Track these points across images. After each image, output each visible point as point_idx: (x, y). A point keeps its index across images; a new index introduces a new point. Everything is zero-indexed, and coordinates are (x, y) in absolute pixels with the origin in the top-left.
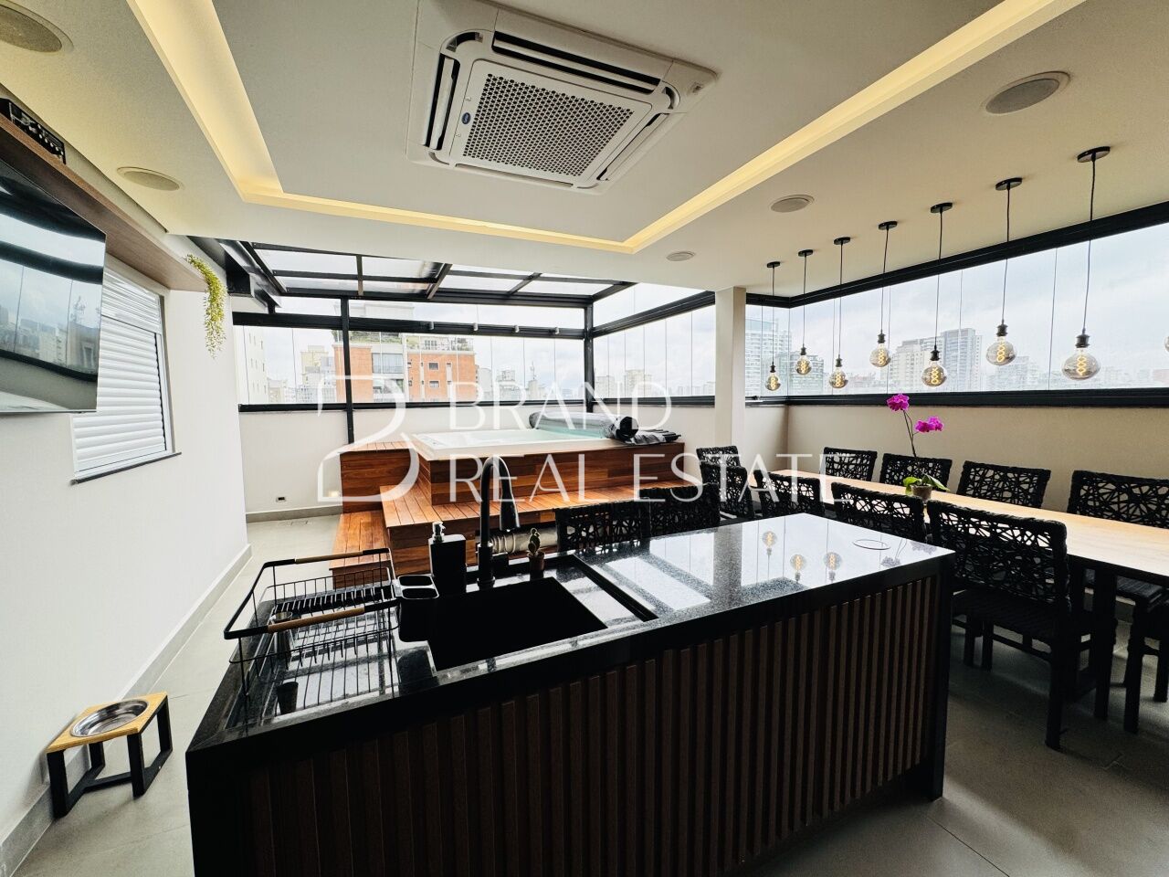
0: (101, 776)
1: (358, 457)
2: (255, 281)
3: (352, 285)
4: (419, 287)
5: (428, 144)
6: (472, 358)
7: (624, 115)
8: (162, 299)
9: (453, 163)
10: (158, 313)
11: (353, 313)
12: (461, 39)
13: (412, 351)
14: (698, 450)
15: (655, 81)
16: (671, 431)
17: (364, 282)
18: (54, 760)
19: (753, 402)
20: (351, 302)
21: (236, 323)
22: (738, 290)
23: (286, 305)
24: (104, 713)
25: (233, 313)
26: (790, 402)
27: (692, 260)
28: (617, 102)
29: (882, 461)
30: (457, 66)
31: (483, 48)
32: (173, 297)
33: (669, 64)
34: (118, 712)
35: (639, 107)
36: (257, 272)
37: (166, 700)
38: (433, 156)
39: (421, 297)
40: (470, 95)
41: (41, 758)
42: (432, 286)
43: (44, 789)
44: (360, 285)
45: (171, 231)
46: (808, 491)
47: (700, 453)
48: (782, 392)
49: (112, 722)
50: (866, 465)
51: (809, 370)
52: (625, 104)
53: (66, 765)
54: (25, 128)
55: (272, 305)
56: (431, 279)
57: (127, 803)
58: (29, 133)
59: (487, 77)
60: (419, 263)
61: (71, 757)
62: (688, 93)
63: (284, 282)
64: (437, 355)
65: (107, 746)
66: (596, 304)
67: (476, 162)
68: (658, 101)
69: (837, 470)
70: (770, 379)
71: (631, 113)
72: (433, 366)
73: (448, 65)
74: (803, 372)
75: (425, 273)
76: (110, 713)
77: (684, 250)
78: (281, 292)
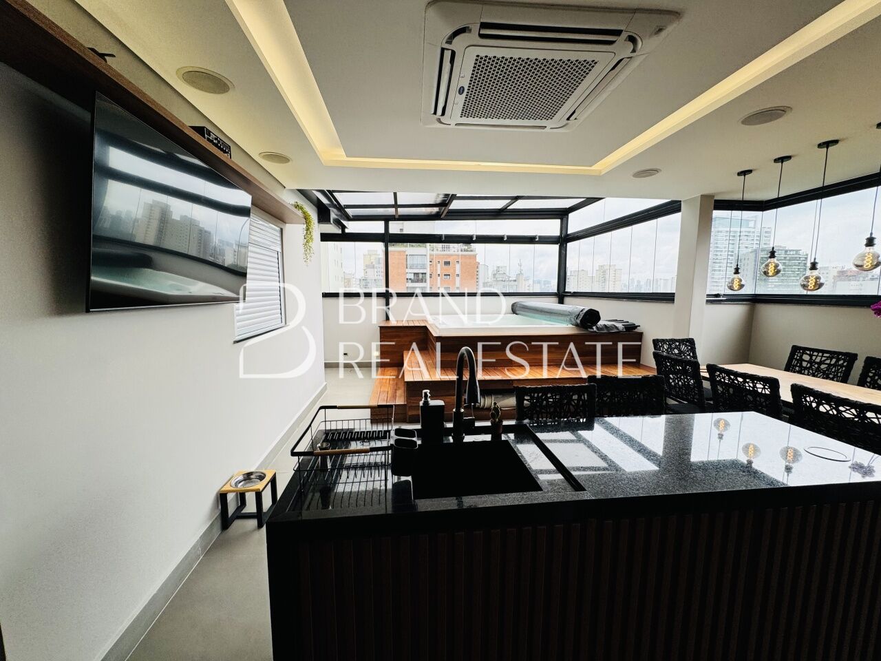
0: (244, 511)
1: (390, 330)
2: (334, 214)
3: (391, 211)
4: (436, 210)
5: (435, 113)
6: (475, 256)
7: (590, 65)
8: (282, 230)
9: (453, 123)
10: (279, 239)
11: (392, 231)
12: (456, 33)
13: (432, 252)
14: (654, 340)
15: (617, 33)
16: (631, 321)
17: (399, 209)
18: (222, 497)
19: (715, 299)
20: (391, 223)
21: (322, 240)
22: (704, 197)
23: (353, 227)
24: (246, 476)
25: (321, 234)
26: (756, 300)
27: (658, 175)
28: (582, 57)
29: (863, 364)
30: (453, 54)
31: (472, 37)
32: (288, 228)
33: (631, 15)
34: (252, 477)
35: (603, 57)
36: (335, 206)
37: (275, 474)
38: (439, 121)
39: (436, 217)
40: (463, 74)
41: (217, 495)
42: (444, 210)
43: (218, 512)
44: (396, 211)
45: (287, 188)
46: (764, 388)
47: (656, 342)
48: (748, 290)
49: (249, 482)
50: (842, 366)
51: (777, 272)
52: (589, 57)
53: (228, 501)
54: (211, 141)
55: (344, 227)
56: (444, 204)
57: (254, 530)
58: (214, 144)
59: (475, 57)
60: (435, 195)
61: (230, 497)
62: (651, 36)
63: (350, 212)
64: (450, 256)
65: (247, 495)
66: (571, 215)
67: (470, 120)
68: (622, 48)
69: (806, 368)
70: (733, 280)
71: (596, 63)
72: (447, 263)
73: (448, 55)
74: (771, 274)
75: (439, 201)
76: (248, 477)
77: (648, 168)
78: (349, 219)
